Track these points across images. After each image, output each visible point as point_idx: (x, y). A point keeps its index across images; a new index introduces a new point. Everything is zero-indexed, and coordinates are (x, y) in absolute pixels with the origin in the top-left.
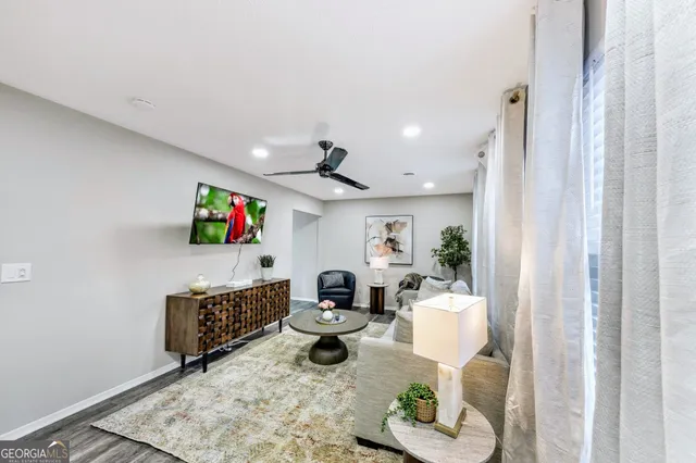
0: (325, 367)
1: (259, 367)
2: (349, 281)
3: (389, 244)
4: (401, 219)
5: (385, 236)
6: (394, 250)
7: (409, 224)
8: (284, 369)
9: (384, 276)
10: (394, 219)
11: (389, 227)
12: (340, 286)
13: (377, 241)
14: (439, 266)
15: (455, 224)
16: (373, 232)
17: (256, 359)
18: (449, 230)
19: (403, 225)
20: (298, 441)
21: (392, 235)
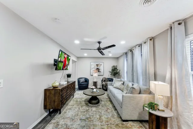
0: (96, 105)
1: (77, 109)
2: (87, 81)
3: (97, 70)
4: (101, 63)
5: (96, 68)
6: (99, 71)
7: (103, 65)
8: (85, 108)
9: (97, 79)
10: (99, 63)
11: (97, 65)
12: (84, 82)
13: (94, 69)
14: (110, 75)
15: (115, 65)
16: (93, 67)
17: (73, 107)
18: (114, 66)
19: (101, 65)
20: (109, 125)
21: (98, 67)
